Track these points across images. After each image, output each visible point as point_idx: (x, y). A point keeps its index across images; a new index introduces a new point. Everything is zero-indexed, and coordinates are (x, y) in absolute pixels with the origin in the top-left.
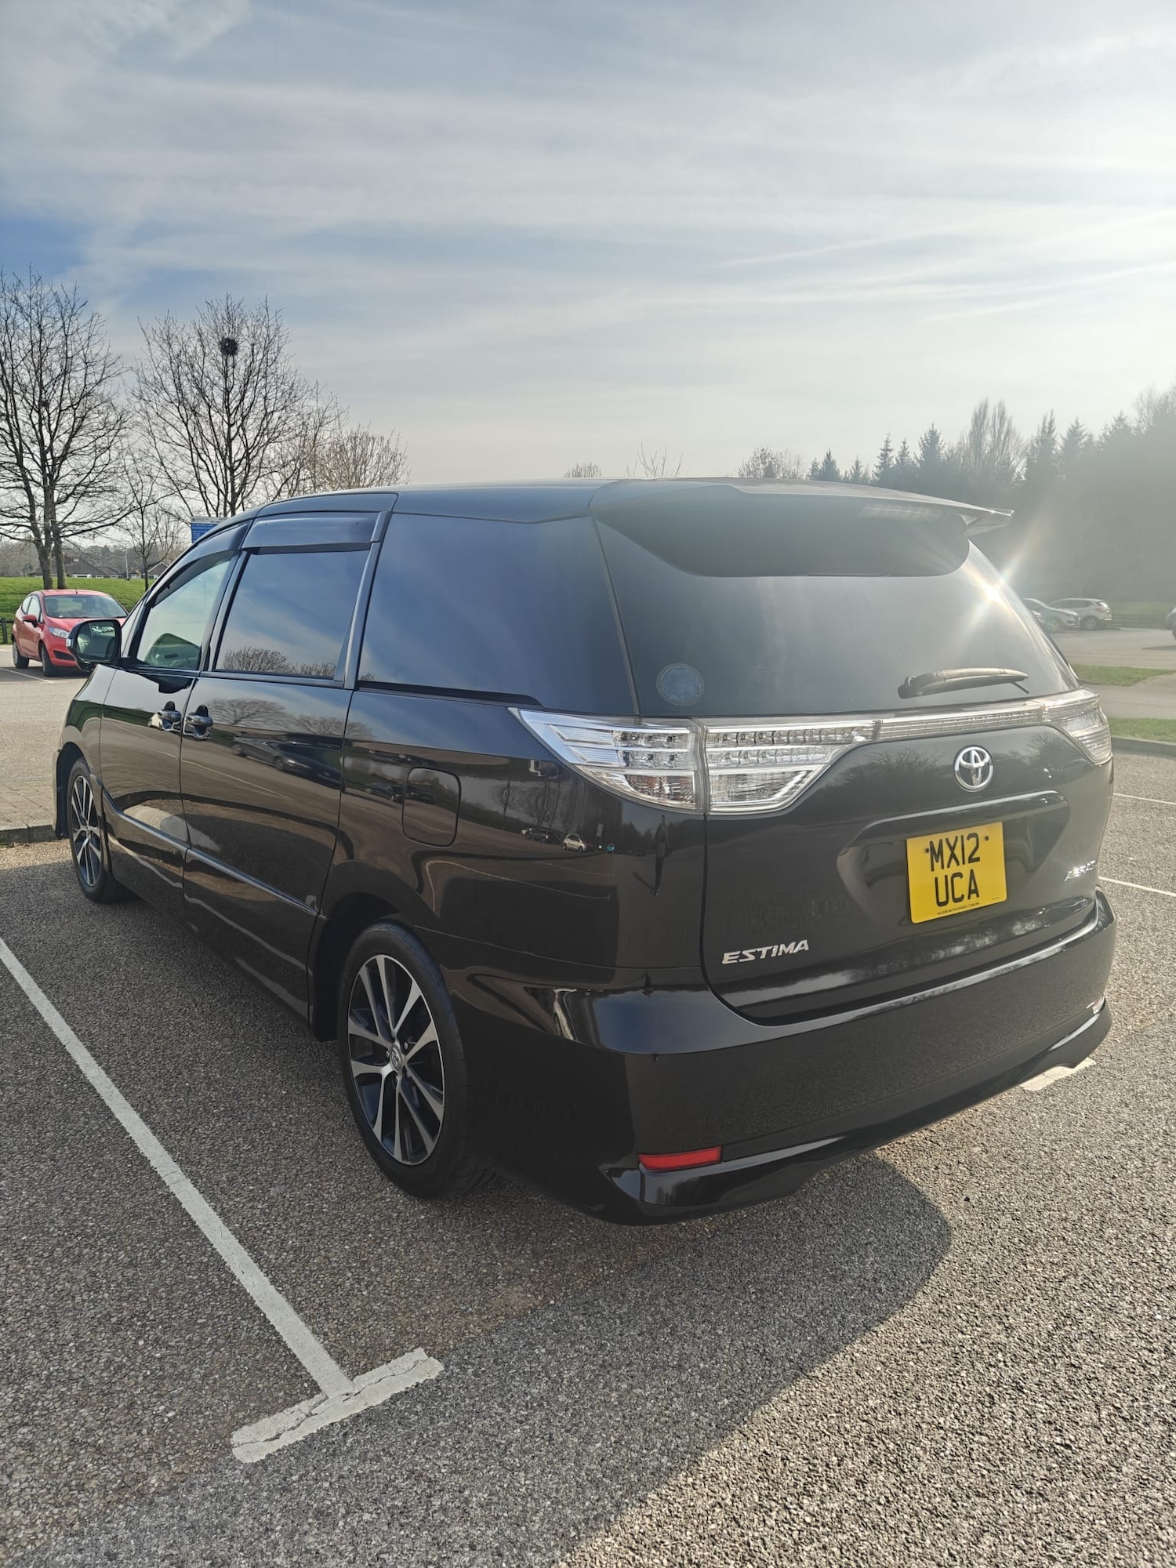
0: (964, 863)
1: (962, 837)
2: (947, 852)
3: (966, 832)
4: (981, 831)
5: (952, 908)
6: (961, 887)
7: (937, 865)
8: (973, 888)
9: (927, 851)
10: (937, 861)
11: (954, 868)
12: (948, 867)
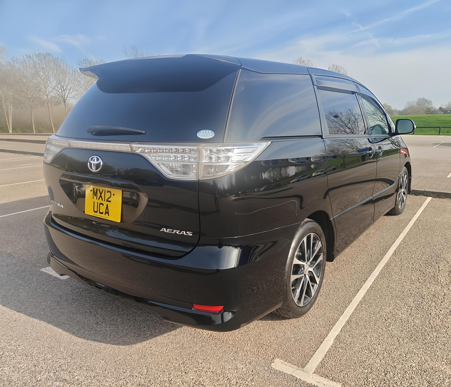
0: (105, 201)
2: (99, 195)
3: (107, 189)
4: (113, 191)
5: (98, 215)
6: (103, 209)
8: (107, 211)
10: (95, 196)
11: (100, 201)
12: (99, 199)
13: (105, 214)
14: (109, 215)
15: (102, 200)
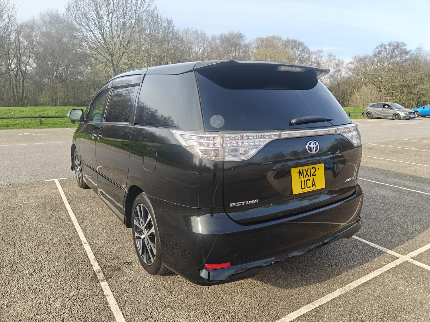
0: (311, 176)
1: (310, 168)
2: (305, 173)
3: (311, 166)
7: (302, 177)
8: (314, 184)
9: (298, 172)
10: (302, 175)
11: (307, 178)
13: (312, 187)
14: (315, 186)
15: (309, 176)
